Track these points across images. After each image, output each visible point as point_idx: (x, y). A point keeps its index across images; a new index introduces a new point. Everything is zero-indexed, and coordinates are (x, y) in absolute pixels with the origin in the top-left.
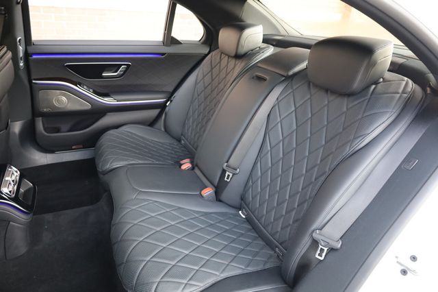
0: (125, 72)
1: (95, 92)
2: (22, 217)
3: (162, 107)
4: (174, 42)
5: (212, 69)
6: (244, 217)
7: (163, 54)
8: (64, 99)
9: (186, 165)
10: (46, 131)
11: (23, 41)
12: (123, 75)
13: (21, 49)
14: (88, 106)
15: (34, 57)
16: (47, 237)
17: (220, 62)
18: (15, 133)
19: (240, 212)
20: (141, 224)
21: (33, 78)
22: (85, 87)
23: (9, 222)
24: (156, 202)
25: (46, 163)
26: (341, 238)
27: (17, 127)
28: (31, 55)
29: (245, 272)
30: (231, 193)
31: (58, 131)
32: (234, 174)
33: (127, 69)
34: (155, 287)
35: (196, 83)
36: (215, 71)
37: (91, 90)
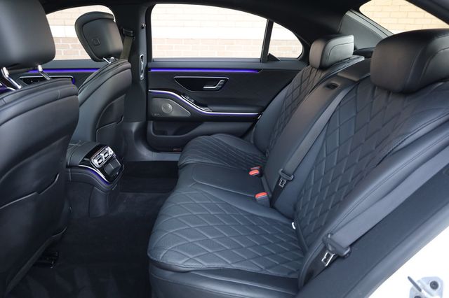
0: (223, 86)
1: (196, 103)
2: (103, 185)
3: (254, 120)
4: (272, 59)
5: (301, 83)
6: (294, 228)
7: (258, 70)
8: (170, 106)
9: (254, 172)
10: (154, 132)
11: (145, 58)
12: (221, 88)
13: (143, 64)
14: (187, 114)
15: (152, 71)
16: (121, 209)
17: (309, 76)
18: (132, 132)
19: (293, 224)
20: (183, 206)
21: (150, 87)
22: (188, 98)
23: (94, 186)
24: (206, 193)
25: (151, 160)
26: (351, 245)
27: (134, 126)
28: (150, 69)
29: (264, 272)
30: (284, 201)
31: (164, 133)
32: (288, 181)
33: (225, 83)
34: (164, 252)
35: (286, 97)
36: (304, 84)
37: (193, 101)
